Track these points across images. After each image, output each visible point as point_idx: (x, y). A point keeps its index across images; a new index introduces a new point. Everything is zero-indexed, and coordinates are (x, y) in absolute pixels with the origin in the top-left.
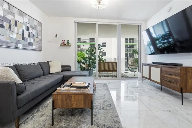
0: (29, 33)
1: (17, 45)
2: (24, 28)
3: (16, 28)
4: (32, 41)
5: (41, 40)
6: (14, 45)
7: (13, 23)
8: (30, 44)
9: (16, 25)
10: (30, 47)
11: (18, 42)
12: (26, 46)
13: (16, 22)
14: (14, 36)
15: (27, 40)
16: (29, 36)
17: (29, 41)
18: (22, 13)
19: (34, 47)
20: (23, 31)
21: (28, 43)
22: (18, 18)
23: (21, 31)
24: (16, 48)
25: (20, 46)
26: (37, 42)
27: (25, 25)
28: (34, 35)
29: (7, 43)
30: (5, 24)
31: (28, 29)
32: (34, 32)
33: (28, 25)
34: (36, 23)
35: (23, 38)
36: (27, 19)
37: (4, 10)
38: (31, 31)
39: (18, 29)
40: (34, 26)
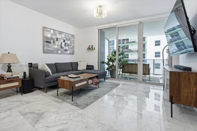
0: (65, 43)
1: (58, 52)
2: (62, 41)
3: (57, 42)
4: (67, 48)
5: (74, 47)
6: (56, 52)
7: (55, 40)
8: (66, 50)
10: (66, 52)
11: (58, 50)
12: (63, 52)
13: (57, 39)
14: (56, 47)
15: (64, 48)
16: (65, 45)
17: (65, 48)
18: (60, 33)
19: (68, 52)
20: (61, 43)
21: (64, 50)
22: (59, 36)
23: (60, 43)
25: (59, 52)
26: (71, 49)
27: (62, 39)
28: (68, 44)
29: (52, 51)
30: (52, 41)
31: (64, 41)
32: (69, 42)
33: (65, 39)
34: (70, 36)
35: (61, 47)
36: (64, 35)
37: (51, 34)
38: (66, 42)
39: (58, 43)
40: (68, 39)
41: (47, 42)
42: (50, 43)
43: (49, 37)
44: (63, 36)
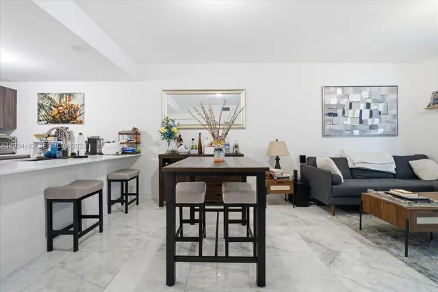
0: (371, 112)
1: (352, 132)
2: (363, 106)
3: (351, 111)
4: (376, 121)
5: (396, 116)
6: (348, 132)
7: (347, 107)
8: (372, 127)
9: (351, 108)
10: (373, 132)
11: (354, 127)
12: (366, 132)
13: (351, 104)
14: (348, 122)
15: (367, 123)
16: (371, 115)
17: (370, 123)
18: (359, 88)
19: (380, 131)
20: (361, 111)
21: (368, 127)
22: (354, 98)
23: (358, 112)
24: (352, 135)
25: (356, 132)
26: (387, 122)
27: (362, 102)
28: (380, 112)
29: (341, 131)
30: (339, 112)
31: (368, 106)
32: (381, 107)
33: (369, 101)
34: (383, 91)
35: (361, 122)
36: (367, 93)
37: (338, 97)
38: (373, 107)
39: (354, 111)
40: (379, 98)
41: (330, 114)
42: (335, 115)
43: (334, 105)
44: (365, 94)
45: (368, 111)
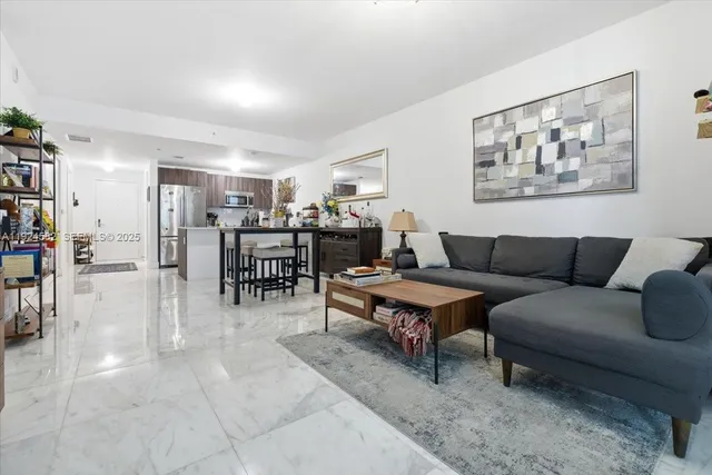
0: (562, 145)
1: (523, 192)
2: (542, 139)
3: (519, 152)
4: (574, 163)
5: (629, 144)
6: (514, 193)
7: (512, 146)
8: (565, 177)
9: (518, 147)
10: (566, 187)
11: (525, 182)
12: (549, 188)
13: (519, 139)
14: (514, 172)
15: (552, 170)
16: (562, 153)
17: (559, 168)
18: (532, 106)
19: (583, 184)
20: (539, 149)
21: (555, 177)
22: (524, 125)
23: (533, 151)
24: (520, 197)
25: (529, 191)
26: (601, 161)
27: (544, 130)
28: (583, 144)
29: (501, 191)
30: (498, 157)
31: (555, 135)
32: (585, 131)
33: (557, 125)
34: (594, 95)
35: (540, 169)
36: (554, 110)
37: (496, 131)
38: (566, 136)
39: (525, 153)
40: (581, 113)
41: (483, 164)
42: (492, 163)
43: (488, 147)
44: (549, 113)
45: (555, 145)
